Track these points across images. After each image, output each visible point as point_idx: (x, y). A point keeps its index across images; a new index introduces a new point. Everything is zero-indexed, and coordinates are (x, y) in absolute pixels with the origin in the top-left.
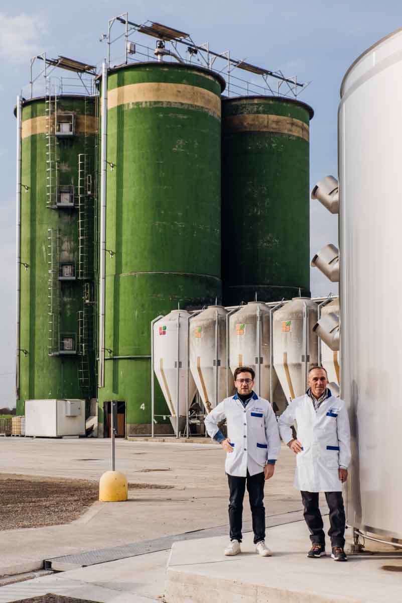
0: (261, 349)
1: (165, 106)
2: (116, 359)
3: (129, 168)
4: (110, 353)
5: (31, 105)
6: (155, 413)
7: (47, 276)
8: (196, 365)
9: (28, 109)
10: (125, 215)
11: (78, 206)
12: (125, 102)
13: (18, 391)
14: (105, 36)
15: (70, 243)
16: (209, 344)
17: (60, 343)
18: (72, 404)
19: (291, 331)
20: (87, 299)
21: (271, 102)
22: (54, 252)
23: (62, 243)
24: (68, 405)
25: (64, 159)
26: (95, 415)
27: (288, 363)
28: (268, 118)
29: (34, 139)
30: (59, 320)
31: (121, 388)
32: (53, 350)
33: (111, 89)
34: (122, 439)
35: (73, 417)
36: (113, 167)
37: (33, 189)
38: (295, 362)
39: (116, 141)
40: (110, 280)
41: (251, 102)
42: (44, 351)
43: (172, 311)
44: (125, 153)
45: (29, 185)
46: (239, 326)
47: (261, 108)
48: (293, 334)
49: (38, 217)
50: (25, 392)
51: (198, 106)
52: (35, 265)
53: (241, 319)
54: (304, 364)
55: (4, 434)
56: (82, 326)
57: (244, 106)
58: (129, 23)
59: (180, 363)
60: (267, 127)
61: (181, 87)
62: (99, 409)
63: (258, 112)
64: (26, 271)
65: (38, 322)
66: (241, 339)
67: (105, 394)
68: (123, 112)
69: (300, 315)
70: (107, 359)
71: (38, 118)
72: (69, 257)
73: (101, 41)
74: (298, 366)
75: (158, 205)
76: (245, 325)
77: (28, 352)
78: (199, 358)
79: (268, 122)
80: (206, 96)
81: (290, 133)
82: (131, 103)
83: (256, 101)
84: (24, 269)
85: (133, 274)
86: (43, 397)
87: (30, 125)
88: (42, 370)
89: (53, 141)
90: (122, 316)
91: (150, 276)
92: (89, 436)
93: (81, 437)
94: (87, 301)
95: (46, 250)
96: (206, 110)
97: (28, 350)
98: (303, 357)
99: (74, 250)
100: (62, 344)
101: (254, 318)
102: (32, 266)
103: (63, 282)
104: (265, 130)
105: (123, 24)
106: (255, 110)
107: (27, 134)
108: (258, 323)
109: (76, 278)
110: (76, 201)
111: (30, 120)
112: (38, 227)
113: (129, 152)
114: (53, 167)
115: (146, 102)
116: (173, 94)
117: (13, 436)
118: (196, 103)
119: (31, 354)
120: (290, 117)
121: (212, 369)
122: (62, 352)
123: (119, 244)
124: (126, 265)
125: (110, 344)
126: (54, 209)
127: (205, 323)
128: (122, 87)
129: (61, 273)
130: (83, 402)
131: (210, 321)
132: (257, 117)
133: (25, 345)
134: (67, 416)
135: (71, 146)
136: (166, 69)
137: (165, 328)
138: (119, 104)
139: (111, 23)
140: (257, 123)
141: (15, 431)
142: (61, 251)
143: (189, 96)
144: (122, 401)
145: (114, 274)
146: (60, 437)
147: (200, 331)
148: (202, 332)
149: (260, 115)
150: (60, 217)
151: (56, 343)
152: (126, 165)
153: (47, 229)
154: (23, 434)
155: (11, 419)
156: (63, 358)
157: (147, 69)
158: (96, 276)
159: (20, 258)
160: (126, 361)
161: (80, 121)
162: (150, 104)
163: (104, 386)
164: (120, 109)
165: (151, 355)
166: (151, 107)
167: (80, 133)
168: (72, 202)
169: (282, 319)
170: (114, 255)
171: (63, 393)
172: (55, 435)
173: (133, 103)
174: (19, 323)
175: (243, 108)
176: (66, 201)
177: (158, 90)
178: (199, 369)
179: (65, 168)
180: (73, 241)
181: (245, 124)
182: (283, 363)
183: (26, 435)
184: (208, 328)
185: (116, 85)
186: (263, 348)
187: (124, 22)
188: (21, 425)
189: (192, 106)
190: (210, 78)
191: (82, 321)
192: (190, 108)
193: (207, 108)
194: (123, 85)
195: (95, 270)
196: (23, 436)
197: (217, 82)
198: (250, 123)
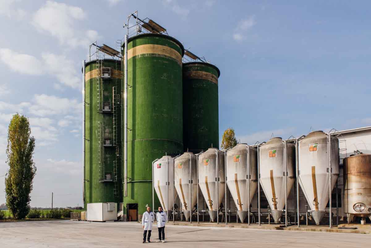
0: (219, 173)
1: (157, 56)
2: (133, 182)
3: (139, 87)
4: (130, 179)
5: (89, 65)
6: (154, 209)
7: (98, 145)
8: (179, 183)
9: (88, 67)
10: (137, 111)
11: (113, 111)
12: (137, 55)
13: (84, 199)
14: (126, 25)
15: (109, 129)
16: (187, 171)
17: (105, 176)
18: (110, 205)
19: (239, 161)
20: (118, 154)
21: (203, 66)
22: (101, 133)
23: (105, 129)
24: (109, 206)
25: (106, 90)
26: (122, 210)
27: (238, 179)
28: (202, 73)
29: (91, 81)
30: (104, 165)
31: (136, 196)
32: (101, 179)
33: (129, 49)
34: (136, 222)
35: (111, 211)
36: (130, 88)
37: (91, 104)
38: (242, 179)
39: (132, 75)
40: (130, 143)
41: (194, 65)
42: (97, 180)
43: (163, 157)
44: (137, 80)
45: (89, 103)
46: (205, 161)
47: (199, 68)
48: (241, 163)
49: (93, 118)
50: (88, 200)
51: (174, 59)
52: (92, 139)
53: (206, 156)
54: (248, 180)
55: (77, 220)
56: (115, 168)
57: (191, 67)
58: (138, 19)
59: (169, 183)
60: (202, 77)
61: (165, 47)
62: (124, 208)
63: (197, 70)
64: (88, 143)
65: (94, 166)
66: (206, 168)
67: (127, 200)
68: (136, 59)
69: (245, 152)
70: (128, 183)
71: (93, 71)
72: (109, 136)
73: (124, 27)
74: (244, 181)
75: (154, 106)
76: (209, 160)
77: (89, 182)
78: (180, 180)
79: (202, 75)
80: (177, 54)
81: (212, 81)
82: (140, 55)
83: (196, 65)
84: (87, 142)
85: (142, 140)
86: (96, 202)
87: (89, 75)
88: (96, 189)
89: (100, 81)
90: (136, 160)
91: (150, 140)
92: (119, 220)
93: (115, 221)
94: (118, 155)
95: (97, 133)
96: (177, 61)
97: (89, 180)
98: (247, 176)
99: (111, 133)
100: (106, 177)
101: (214, 156)
102: (91, 141)
103: (105, 147)
104: (201, 78)
105: (134, 18)
106: (196, 69)
107: (88, 79)
108: (217, 158)
109: (113, 145)
110: (112, 109)
111: (89, 72)
112: (93, 122)
113: (139, 79)
114: (101, 93)
115: (147, 54)
116: (161, 51)
117: (82, 220)
118: (172, 57)
119: (91, 182)
120: (212, 73)
121: (188, 185)
122: (105, 180)
123: (134, 125)
124: (138, 135)
125: (130, 175)
126: (101, 113)
127: (184, 160)
128: (135, 48)
129: (105, 143)
130: (116, 204)
131: (187, 159)
132: (197, 72)
133: (88, 178)
134: (108, 211)
135: (109, 83)
136: (157, 38)
137: (160, 165)
138: (134, 56)
139: (129, 18)
140: (197, 75)
141: (82, 218)
142: (105, 133)
143: (169, 52)
144: (136, 203)
145: (132, 140)
146: (105, 222)
147: (181, 165)
148: (182, 166)
149: (198, 71)
150: (104, 116)
151: (103, 176)
152: (137, 86)
153: (98, 122)
154: (86, 219)
155: (80, 212)
156: (106, 183)
157: (148, 38)
158: (122, 143)
159: (85, 136)
160: (138, 183)
161: (113, 72)
162: (150, 55)
163: (127, 196)
164: (134, 58)
165: (152, 180)
166: (150, 56)
167: (114, 78)
168: (110, 109)
169: (233, 155)
170: (132, 131)
171: (105, 199)
172: (102, 221)
173: (141, 55)
174: (85, 167)
175: (190, 68)
176: (107, 109)
177: (154, 48)
178: (181, 185)
179: (106, 94)
180: (111, 128)
181: (192, 75)
182: (234, 180)
183: (88, 220)
184: (186, 163)
185: (132, 47)
186: (220, 173)
187: (135, 17)
188: (85, 215)
189: (170, 57)
190: (178, 46)
191: (115, 166)
192: (170, 58)
193: (177, 60)
194: (136, 46)
195: (122, 140)
196: (86, 221)
197: (181, 49)
198: (194, 74)
